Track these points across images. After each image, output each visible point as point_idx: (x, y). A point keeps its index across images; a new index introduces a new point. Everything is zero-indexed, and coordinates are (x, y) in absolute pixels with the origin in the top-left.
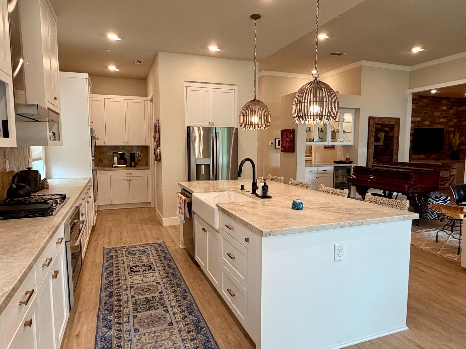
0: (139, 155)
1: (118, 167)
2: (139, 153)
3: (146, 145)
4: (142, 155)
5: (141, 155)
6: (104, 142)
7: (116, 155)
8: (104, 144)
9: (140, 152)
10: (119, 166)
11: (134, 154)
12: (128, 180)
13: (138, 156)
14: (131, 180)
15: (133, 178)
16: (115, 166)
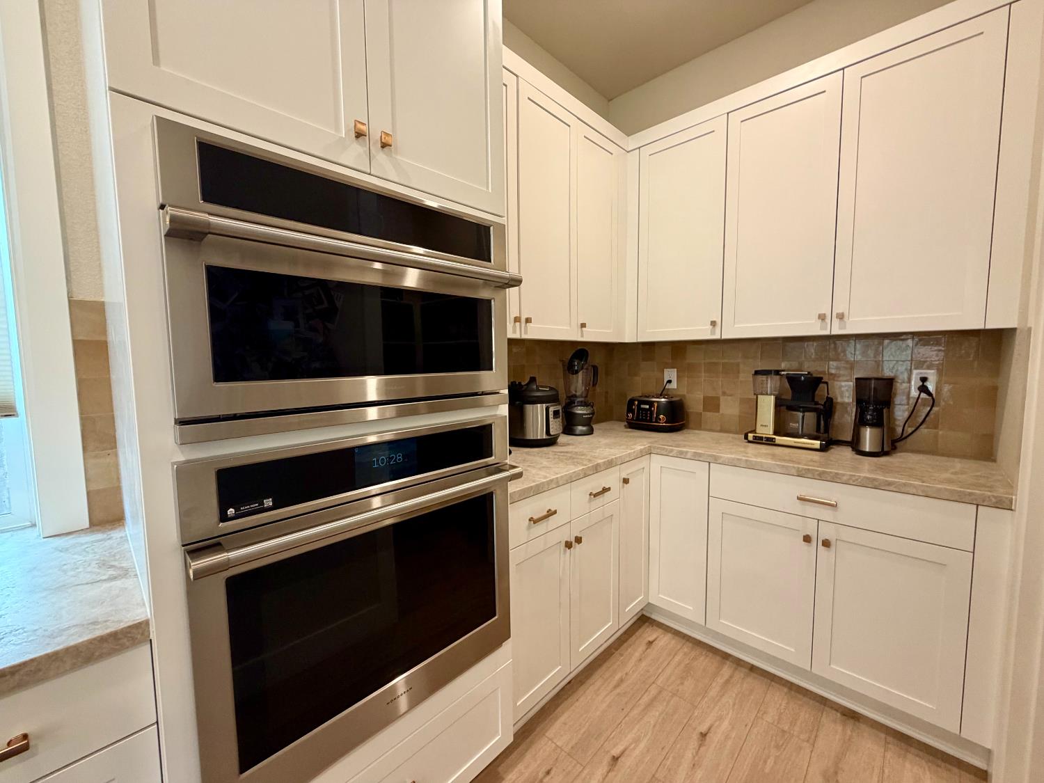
0: (923, 389)
1: (770, 442)
2: (924, 380)
3: (992, 325)
4: (946, 389)
5: (938, 389)
6: (713, 323)
7: (771, 383)
8: (713, 333)
9: (940, 373)
10: (779, 439)
11: (890, 382)
12: (807, 539)
13: (914, 393)
14: (826, 544)
15: (847, 534)
16: (755, 438)
